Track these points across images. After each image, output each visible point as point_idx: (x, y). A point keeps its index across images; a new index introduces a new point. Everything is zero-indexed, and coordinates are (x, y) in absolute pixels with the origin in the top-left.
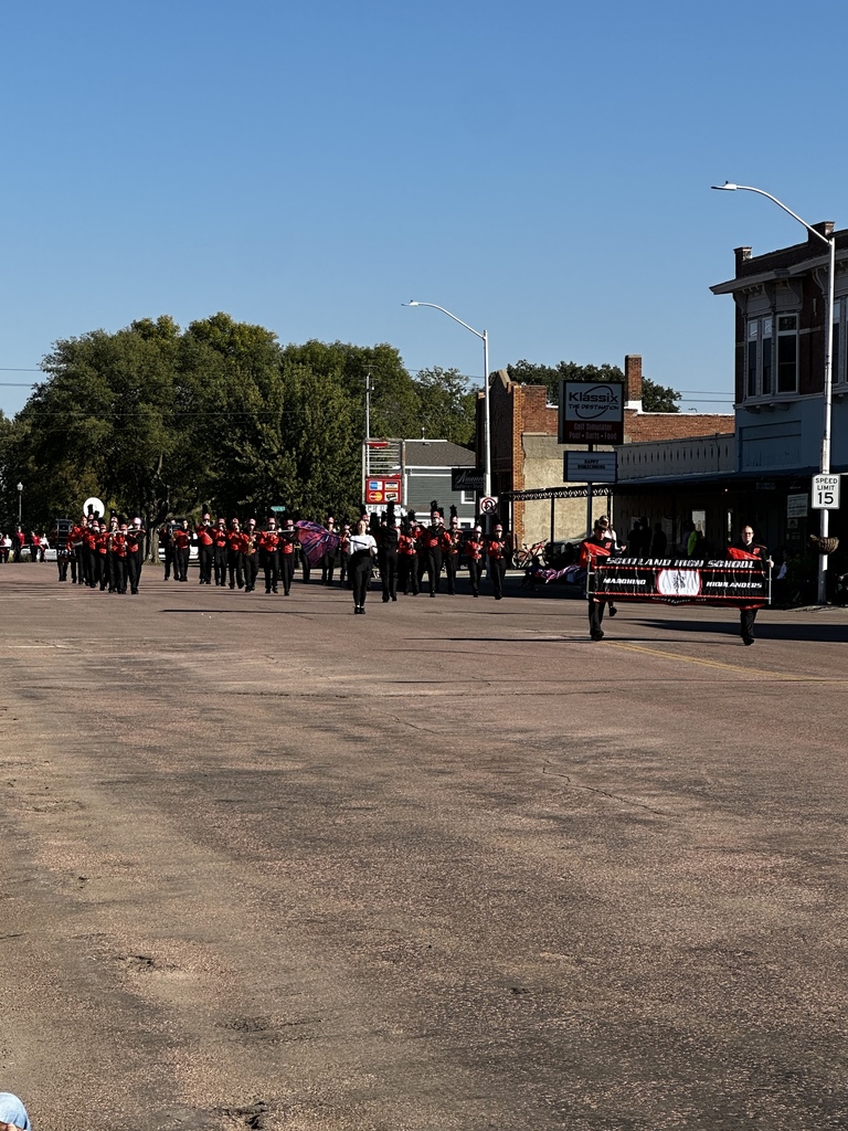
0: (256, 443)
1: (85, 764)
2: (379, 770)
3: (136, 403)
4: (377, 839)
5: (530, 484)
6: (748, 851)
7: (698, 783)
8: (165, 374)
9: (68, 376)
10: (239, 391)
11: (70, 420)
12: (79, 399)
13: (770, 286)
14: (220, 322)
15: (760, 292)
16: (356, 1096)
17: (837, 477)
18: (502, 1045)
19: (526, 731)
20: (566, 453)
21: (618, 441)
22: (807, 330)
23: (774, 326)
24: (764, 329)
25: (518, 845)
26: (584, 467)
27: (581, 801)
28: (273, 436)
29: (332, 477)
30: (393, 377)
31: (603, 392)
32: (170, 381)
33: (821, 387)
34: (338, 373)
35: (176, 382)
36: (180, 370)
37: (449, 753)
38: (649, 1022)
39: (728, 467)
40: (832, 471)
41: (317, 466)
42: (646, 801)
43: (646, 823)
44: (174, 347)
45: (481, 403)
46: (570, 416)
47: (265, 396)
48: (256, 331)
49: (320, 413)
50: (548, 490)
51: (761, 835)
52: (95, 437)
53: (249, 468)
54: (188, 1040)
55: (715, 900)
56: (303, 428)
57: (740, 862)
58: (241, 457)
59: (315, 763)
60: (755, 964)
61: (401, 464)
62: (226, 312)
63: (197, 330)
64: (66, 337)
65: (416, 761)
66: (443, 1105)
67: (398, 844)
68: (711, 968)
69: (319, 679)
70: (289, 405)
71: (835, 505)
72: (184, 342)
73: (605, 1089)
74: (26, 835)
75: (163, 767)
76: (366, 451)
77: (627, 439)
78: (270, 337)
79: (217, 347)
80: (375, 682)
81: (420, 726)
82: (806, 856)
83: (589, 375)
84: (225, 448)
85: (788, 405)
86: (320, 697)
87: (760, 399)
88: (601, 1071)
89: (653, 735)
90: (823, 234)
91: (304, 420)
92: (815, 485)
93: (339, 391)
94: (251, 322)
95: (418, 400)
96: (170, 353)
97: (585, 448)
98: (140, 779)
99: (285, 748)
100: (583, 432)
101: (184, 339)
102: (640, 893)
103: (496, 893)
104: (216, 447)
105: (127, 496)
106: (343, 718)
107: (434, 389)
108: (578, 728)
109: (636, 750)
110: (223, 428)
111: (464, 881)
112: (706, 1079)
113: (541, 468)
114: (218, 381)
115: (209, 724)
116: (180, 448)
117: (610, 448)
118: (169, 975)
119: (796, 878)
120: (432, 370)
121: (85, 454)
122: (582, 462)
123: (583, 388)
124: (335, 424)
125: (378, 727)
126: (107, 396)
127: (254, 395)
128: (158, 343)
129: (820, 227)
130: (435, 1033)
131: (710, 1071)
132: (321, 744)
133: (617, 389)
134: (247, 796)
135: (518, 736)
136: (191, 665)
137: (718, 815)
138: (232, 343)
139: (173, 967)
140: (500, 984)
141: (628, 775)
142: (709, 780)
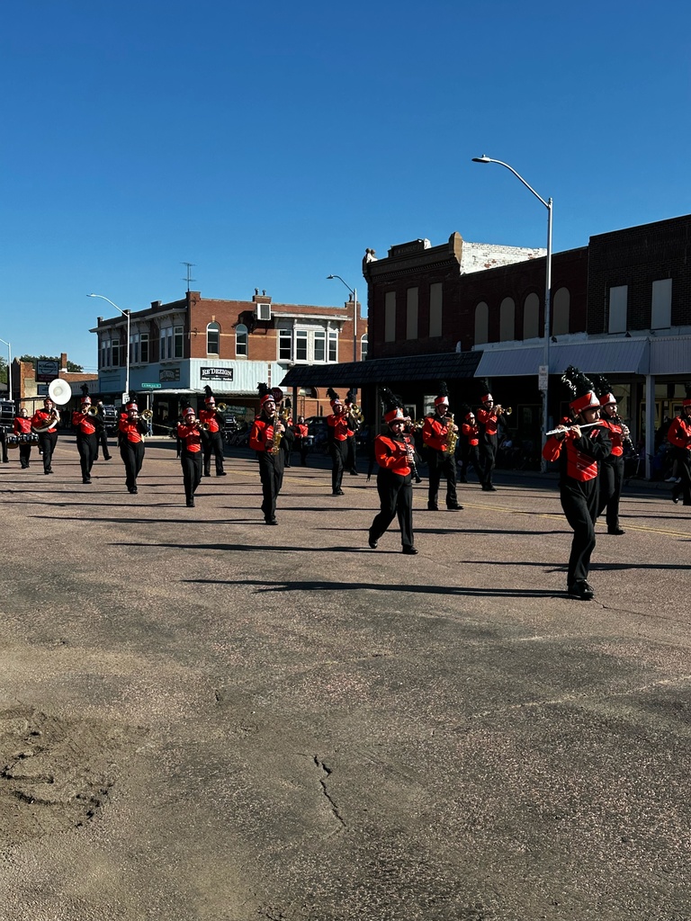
5: (26, 396)
13: (110, 330)
15: (106, 332)
20: (38, 385)
22: (122, 346)
23: (111, 344)
24: (108, 345)
31: (51, 365)
33: (126, 365)
38: (12, 563)
39: (96, 391)
40: (129, 392)
45: (9, 367)
46: (40, 373)
50: (32, 398)
60: (57, 543)
68: (41, 545)
83: (51, 360)
85: (116, 370)
90: (127, 314)
92: (123, 397)
97: (47, 382)
100: (44, 378)
113: (30, 390)
122: (44, 388)
123: (44, 363)
131: (27, 577)
133: (56, 364)
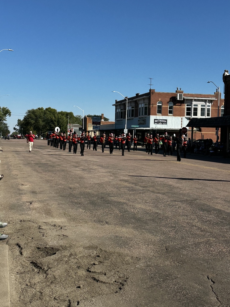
0: (54, 124)
1: (22, 162)
2: (61, 163)
3: (38, 118)
4: (58, 171)
5: (89, 130)
6: (106, 173)
7: (102, 165)
8: (42, 115)
9: (29, 115)
10: (52, 117)
11: (29, 120)
12: (30, 118)
13: (120, 105)
14: (50, 108)
15: (118, 105)
16: (45, 200)
18: (66, 194)
20: (93, 126)
21: (100, 124)
22: (124, 111)
24: (119, 110)
25: (76, 172)
27: (86, 167)
30: (72, 116)
31: (98, 118)
33: (126, 118)
34: (65, 115)
36: (44, 114)
38: (86, 192)
39: (114, 128)
40: (127, 129)
42: (95, 167)
43: (94, 169)
44: (43, 111)
45: (83, 119)
46: (94, 121)
47: (55, 118)
48: (54, 110)
49: (62, 121)
50: (91, 131)
51: (108, 171)
52: (32, 123)
54: (25, 194)
57: (104, 174)
59: (53, 162)
60: (102, 185)
61: (73, 127)
62: (50, 107)
63: (46, 109)
64: (29, 110)
66: (56, 201)
67: (61, 171)
68: (96, 186)
70: (58, 119)
71: (127, 133)
72: (45, 111)
73: (78, 199)
74: (11, 170)
75: (32, 162)
76: (68, 126)
77: (101, 124)
78: (56, 110)
79: (49, 111)
82: (113, 174)
83: (98, 116)
85: (122, 120)
87: (118, 119)
88: (78, 197)
89: (98, 160)
92: (124, 130)
93: (65, 118)
94: (54, 108)
95: (76, 119)
97: (96, 125)
98: (29, 164)
99: (50, 160)
100: (95, 123)
103: (72, 177)
104: (49, 124)
105: (37, 131)
107: (78, 118)
109: (96, 161)
110: (49, 122)
111: (68, 176)
113: (90, 128)
114: (49, 116)
116: (44, 124)
118: (25, 186)
119: (111, 176)
120: (77, 115)
121: (31, 125)
122: (95, 127)
123: (96, 117)
124: (64, 122)
126: (34, 117)
127: (54, 118)
128: (41, 111)
129: (126, 97)
130: (58, 193)
131: (92, 197)
133: (100, 118)
134: (43, 166)
137: (103, 169)
138: (51, 111)
139: (26, 185)
140: (69, 187)
141: (93, 164)
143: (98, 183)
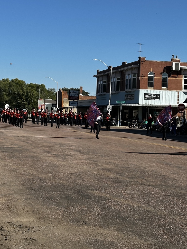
0: (21, 99)
2: (30, 147)
3: (2, 92)
4: (26, 157)
5: (64, 106)
6: (85, 160)
7: (80, 150)
8: (7, 87)
10: (19, 91)
13: (102, 76)
14: (16, 79)
15: (101, 77)
16: (9, 194)
17: (111, 106)
18: (36, 187)
19: (55, 142)
20: (70, 101)
21: (78, 100)
22: (108, 83)
23: (103, 82)
24: (101, 83)
25: (48, 158)
26: (72, 104)
27: (61, 152)
28: (24, 98)
29: (33, 105)
30: (44, 89)
31: (76, 92)
32: (8, 89)
33: (109, 92)
34: (35, 88)
35: (9, 89)
36: (9, 87)
37: (42, 145)
38: (60, 184)
40: (110, 105)
41: (31, 103)
42: (71, 153)
43: (70, 156)
44: (8, 83)
45: (57, 93)
46: (70, 96)
47: (23, 91)
48: (22, 81)
49: (32, 95)
50: (67, 107)
51: (88, 158)
53: (20, 103)
55: (77, 167)
56: (29, 97)
57: (83, 161)
58: (19, 101)
59: (20, 146)
60: (80, 176)
61: (44, 103)
62: (18, 78)
63: (13, 81)
65: (36, 146)
66: (23, 196)
67: (29, 158)
68: (73, 176)
69: (25, 134)
70: (27, 93)
71: (111, 110)
72: (10, 83)
73: (50, 193)
76: (39, 101)
77: (79, 100)
78: (24, 82)
79: (15, 83)
80: (34, 135)
81: (39, 141)
82: (93, 161)
84: (16, 100)
85: (104, 95)
86: (24, 137)
87: (100, 93)
88: (50, 191)
89: (75, 143)
90: (110, 68)
91: (29, 95)
92: (108, 107)
93: (35, 91)
94: (21, 80)
95: (48, 93)
96: (8, 84)
97: (72, 101)
99: (16, 144)
100: (72, 98)
101: (10, 82)
102: (65, 165)
103: (42, 165)
104: (15, 99)
106: (27, 140)
107: (50, 91)
108: (64, 142)
109: (72, 145)
110: (16, 96)
111: (38, 163)
112: (67, 192)
113: (66, 104)
114: (16, 89)
115: (5, 140)
116: (9, 99)
117: (77, 101)
119: (91, 164)
120: (50, 88)
122: (72, 103)
123: (73, 91)
124: (34, 97)
125: (32, 141)
127: (21, 91)
128: (6, 82)
129: (110, 67)
130: (25, 185)
131: (68, 191)
132: (22, 143)
133: (78, 92)
134: (7, 151)
135: (54, 143)
136: (4, 132)
137: (82, 155)
138: (18, 83)
140: (38, 178)
141: (69, 149)
142: (82, 150)
143: (75, 173)
